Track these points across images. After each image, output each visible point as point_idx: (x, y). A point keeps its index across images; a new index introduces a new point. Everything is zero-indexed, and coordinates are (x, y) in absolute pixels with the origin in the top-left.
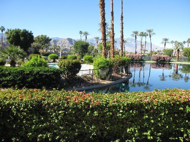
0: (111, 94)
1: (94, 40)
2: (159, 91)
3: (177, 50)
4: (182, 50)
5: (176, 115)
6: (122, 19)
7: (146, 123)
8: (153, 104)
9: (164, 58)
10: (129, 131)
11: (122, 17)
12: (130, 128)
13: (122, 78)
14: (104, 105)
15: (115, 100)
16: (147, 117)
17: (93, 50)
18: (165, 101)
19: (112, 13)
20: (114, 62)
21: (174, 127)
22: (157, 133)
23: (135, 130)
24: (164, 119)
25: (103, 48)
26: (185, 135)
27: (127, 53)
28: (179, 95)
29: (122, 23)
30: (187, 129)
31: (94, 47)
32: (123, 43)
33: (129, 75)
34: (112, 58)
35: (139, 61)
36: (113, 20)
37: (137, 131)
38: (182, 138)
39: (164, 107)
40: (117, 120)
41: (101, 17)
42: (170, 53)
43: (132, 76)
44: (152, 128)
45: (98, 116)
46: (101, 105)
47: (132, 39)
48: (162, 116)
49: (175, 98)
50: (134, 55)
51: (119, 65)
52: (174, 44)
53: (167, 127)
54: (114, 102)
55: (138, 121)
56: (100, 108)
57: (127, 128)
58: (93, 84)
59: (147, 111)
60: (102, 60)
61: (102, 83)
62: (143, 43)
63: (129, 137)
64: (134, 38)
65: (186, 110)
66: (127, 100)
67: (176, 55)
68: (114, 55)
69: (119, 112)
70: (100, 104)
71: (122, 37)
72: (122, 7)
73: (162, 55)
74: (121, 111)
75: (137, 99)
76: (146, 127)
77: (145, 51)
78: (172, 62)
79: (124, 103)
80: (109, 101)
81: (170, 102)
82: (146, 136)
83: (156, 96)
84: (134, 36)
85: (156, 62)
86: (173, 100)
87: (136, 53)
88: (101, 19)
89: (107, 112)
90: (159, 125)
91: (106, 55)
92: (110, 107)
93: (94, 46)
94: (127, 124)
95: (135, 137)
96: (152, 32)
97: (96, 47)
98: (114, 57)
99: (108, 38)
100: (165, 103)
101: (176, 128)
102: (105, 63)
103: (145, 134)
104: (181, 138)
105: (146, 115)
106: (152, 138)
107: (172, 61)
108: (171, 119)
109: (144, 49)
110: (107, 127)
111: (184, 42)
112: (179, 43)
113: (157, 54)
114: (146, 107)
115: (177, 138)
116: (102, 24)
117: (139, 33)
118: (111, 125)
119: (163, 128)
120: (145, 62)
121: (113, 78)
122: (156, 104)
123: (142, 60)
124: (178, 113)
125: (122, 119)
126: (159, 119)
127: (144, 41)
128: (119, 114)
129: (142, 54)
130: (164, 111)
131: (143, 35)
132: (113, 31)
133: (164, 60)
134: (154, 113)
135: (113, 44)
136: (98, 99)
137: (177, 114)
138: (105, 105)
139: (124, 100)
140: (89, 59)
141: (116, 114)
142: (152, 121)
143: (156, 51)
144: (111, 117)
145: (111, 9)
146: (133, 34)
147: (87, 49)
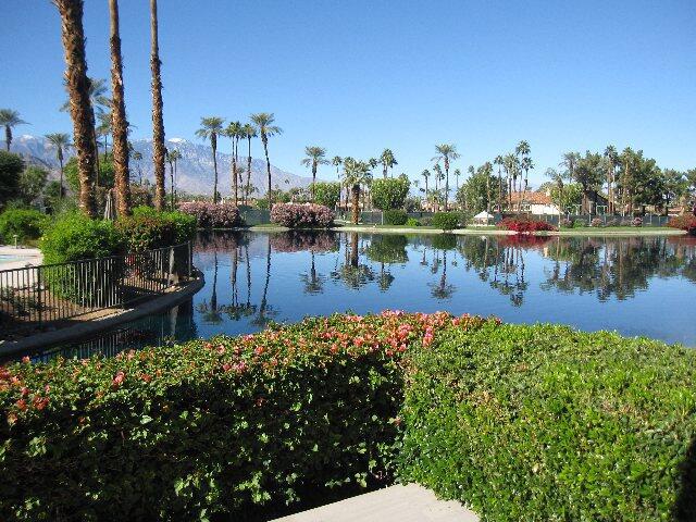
0: (104, 359)
1: (49, 145)
2: (285, 330)
3: (351, 187)
4: (366, 189)
5: (340, 403)
6: (157, 71)
7: (243, 450)
8: (264, 377)
9: (313, 214)
10: (184, 490)
11: (157, 62)
12: (185, 478)
13: (164, 294)
14: (74, 408)
15: (119, 378)
16: (245, 425)
17: (44, 189)
18: (303, 362)
19: (116, 41)
20: (129, 235)
21: (336, 444)
22: (284, 476)
23: (205, 482)
24: (302, 424)
25: (83, 179)
26: (372, 464)
27: (186, 200)
28: (345, 337)
29: (159, 86)
30: (376, 443)
31: (45, 174)
32: (163, 160)
33: (191, 279)
34: (122, 218)
35: (229, 228)
36: (119, 68)
37: (212, 485)
38: (365, 475)
39: (300, 380)
40: (131, 458)
41: (67, 53)
42: (330, 196)
43: (203, 283)
44: (266, 463)
45: (49, 454)
46: (59, 408)
47: (201, 147)
48: (294, 413)
49: (333, 347)
50: (211, 205)
51: (151, 246)
52: (341, 166)
53: (316, 448)
54: (115, 388)
55: (214, 446)
56: (55, 419)
57: (174, 478)
58: (42, 327)
59: (243, 404)
60: (76, 229)
61: (85, 318)
62: (242, 163)
63: (186, 511)
64: (208, 143)
65: (370, 382)
66: (166, 375)
67: (349, 205)
68: (129, 205)
69: (139, 424)
70: (55, 404)
71: (160, 137)
72: (156, 22)
73: (308, 204)
74: (146, 420)
75: (206, 368)
76: (245, 462)
77: (249, 189)
78: (340, 229)
79: (155, 386)
80: (93, 386)
81: (317, 364)
82: (248, 493)
83: (274, 346)
84: (209, 135)
85: (287, 229)
86: (328, 354)
87: (217, 197)
88: (68, 62)
89: (87, 433)
90: (288, 447)
91: (94, 207)
92: (99, 410)
93: (46, 169)
94: (173, 465)
95: (210, 508)
96: (272, 125)
97: (55, 176)
98: (130, 214)
99: (107, 141)
100: (303, 366)
101: (342, 446)
102: (92, 238)
103: (242, 487)
104: (361, 477)
105: (240, 421)
106: (267, 496)
107: (340, 226)
108: (325, 422)
109: (245, 184)
110: (94, 491)
111: (373, 163)
112: (357, 166)
113: (288, 200)
114: (240, 392)
115: (348, 480)
116: (72, 81)
117: (225, 126)
118: (108, 482)
119: (303, 455)
120: (250, 229)
121: (129, 297)
122: (273, 377)
123: (238, 222)
124: (345, 396)
125: (154, 450)
126: (287, 426)
127: (243, 153)
128: (136, 431)
129: (240, 203)
130: (302, 397)
131: (238, 131)
132: (122, 114)
133: (315, 223)
134: (268, 408)
135: (125, 163)
136: (46, 383)
137: (343, 399)
138: (76, 404)
139: (155, 376)
140: (24, 226)
141: (128, 435)
142: (264, 437)
143: (286, 189)
144: (106, 451)
145: (112, 27)
146: (203, 127)
147: (16, 184)
